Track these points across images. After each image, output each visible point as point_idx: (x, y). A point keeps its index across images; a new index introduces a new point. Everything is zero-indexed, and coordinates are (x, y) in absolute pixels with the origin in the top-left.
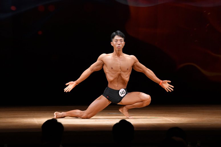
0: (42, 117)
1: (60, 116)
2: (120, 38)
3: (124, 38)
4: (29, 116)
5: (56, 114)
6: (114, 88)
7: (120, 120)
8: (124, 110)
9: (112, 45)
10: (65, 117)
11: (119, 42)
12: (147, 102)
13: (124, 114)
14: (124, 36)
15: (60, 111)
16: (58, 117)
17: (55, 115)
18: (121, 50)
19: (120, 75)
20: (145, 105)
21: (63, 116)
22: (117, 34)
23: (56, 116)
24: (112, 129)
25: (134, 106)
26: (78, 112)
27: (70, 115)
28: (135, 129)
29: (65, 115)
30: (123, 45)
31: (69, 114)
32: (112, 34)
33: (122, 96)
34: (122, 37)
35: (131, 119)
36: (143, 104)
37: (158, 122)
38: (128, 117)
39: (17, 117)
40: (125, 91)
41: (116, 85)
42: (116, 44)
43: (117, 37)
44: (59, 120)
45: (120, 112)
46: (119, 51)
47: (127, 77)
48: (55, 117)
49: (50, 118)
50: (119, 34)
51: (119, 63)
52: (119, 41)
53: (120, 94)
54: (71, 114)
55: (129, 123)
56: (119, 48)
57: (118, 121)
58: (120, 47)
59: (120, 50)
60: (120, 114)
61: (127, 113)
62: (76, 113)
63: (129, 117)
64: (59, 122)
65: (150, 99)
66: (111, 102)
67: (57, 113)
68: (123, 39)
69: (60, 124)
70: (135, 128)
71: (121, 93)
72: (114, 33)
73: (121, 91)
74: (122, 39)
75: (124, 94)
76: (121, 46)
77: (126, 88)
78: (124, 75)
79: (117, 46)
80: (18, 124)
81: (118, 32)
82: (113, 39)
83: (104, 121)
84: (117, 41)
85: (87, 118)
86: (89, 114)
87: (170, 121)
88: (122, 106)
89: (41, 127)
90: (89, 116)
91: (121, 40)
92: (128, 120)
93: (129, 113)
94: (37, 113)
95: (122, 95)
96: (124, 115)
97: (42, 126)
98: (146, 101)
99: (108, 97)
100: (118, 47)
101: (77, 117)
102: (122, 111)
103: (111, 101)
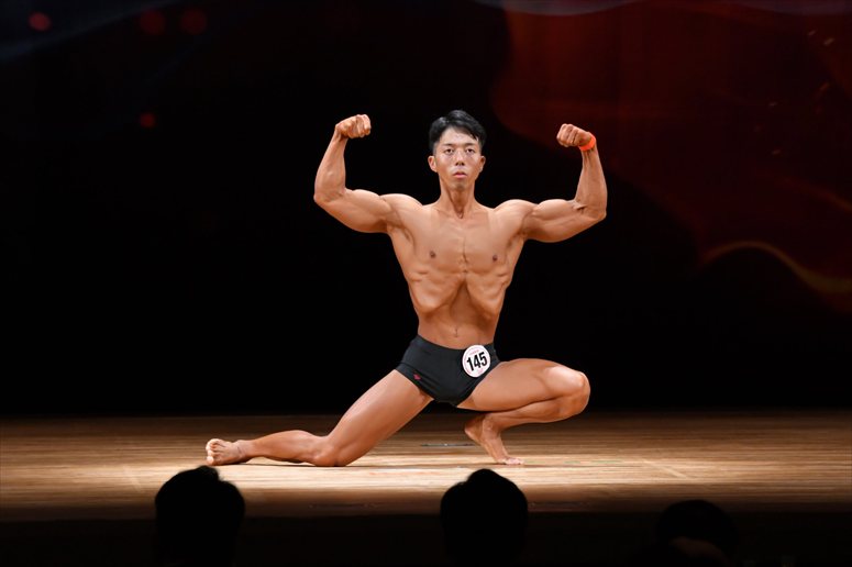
0: (159, 460)
1: (231, 456)
2: (466, 139)
3: (481, 139)
4: (103, 458)
5: (213, 449)
6: (441, 342)
7: (470, 471)
8: (485, 433)
9: (433, 167)
10: (250, 462)
11: (460, 155)
12: (575, 401)
13: (487, 448)
14: (481, 129)
15: (231, 433)
16: (220, 459)
17: (210, 452)
18: (470, 186)
19: (463, 286)
20: (565, 413)
21: (241, 456)
22: (452, 122)
23: (215, 457)
24: (437, 508)
25: (523, 416)
26: (299, 439)
27: (267, 452)
28: (531, 508)
29: (251, 453)
30: (475, 167)
31: (264, 446)
32: (435, 124)
33: (475, 373)
34: (474, 134)
35: (514, 465)
36: (558, 411)
37: (623, 477)
38: (504, 461)
39: (58, 462)
40: (487, 355)
41: (451, 329)
42: (449, 165)
43: (452, 136)
44: (227, 474)
45: (468, 439)
46: (460, 189)
47: (492, 298)
48: (210, 459)
49: (191, 466)
50: (459, 122)
51: (461, 239)
52: (459, 150)
53: (466, 366)
54: (271, 446)
55: (507, 485)
56: (460, 179)
57: (460, 475)
58: (463, 174)
59: (466, 186)
60: (470, 446)
61: (497, 441)
62: (292, 442)
63: (508, 459)
64: (225, 479)
65: (587, 390)
66: (432, 399)
67: (216, 444)
68: (476, 143)
69: (230, 489)
70: (529, 506)
71: (469, 360)
72: (441, 119)
73: (469, 354)
74: (473, 141)
75: (485, 368)
76: (467, 169)
77: (491, 341)
78: (482, 288)
79: (453, 169)
80: (59, 488)
81: (458, 114)
82: (436, 144)
83: (405, 475)
84: (451, 149)
85: (336, 465)
86: (342, 446)
87: (674, 476)
88: (477, 416)
89: (153, 499)
90: (344, 454)
91: (467, 148)
92: (502, 472)
93: (504, 444)
94: (136, 444)
95: (476, 368)
96: (484, 453)
97: (155, 494)
98: (570, 398)
99: (417, 377)
100: (457, 174)
101: (295, 460)
102: (478, 435)
103: (432, 395)
